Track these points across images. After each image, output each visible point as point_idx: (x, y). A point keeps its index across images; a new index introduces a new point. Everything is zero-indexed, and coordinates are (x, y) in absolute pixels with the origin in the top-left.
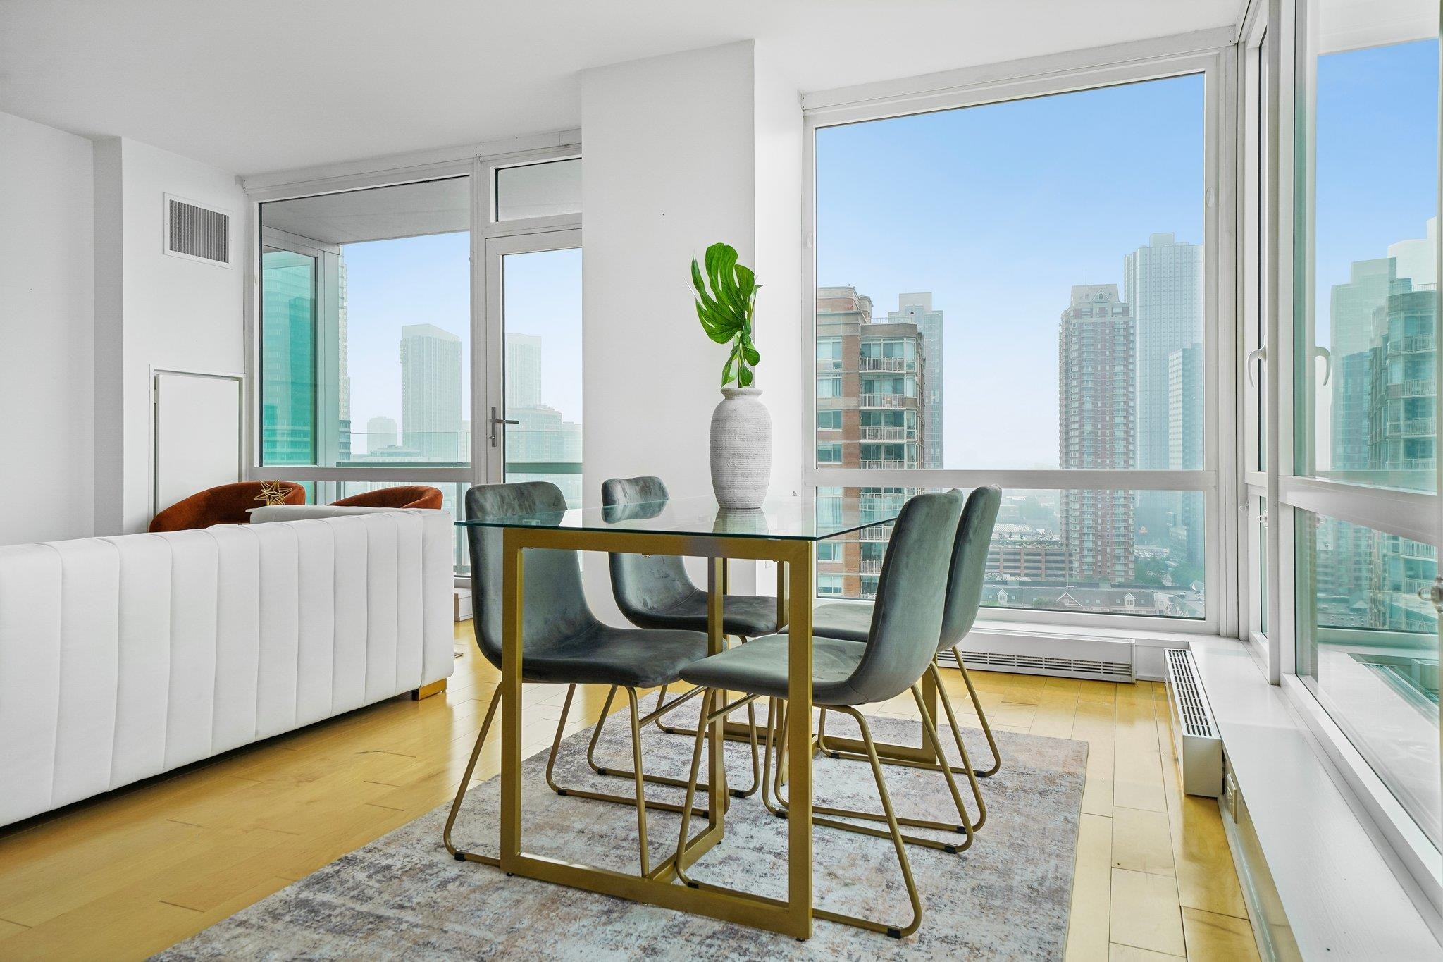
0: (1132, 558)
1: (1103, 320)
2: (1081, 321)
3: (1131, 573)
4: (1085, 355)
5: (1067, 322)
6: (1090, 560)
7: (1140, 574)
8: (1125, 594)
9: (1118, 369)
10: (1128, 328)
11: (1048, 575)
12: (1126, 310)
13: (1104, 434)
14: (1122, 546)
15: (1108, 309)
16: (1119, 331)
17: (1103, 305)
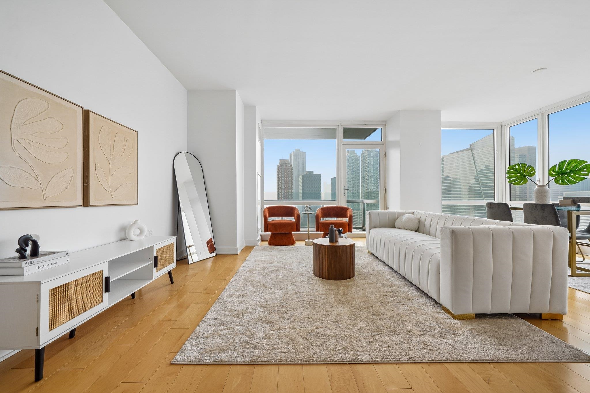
2: (282, 167)
4: (282, 175)
9: (289, 179)
12: (291, 166)
16: (290, 170)
17: (286, 164)
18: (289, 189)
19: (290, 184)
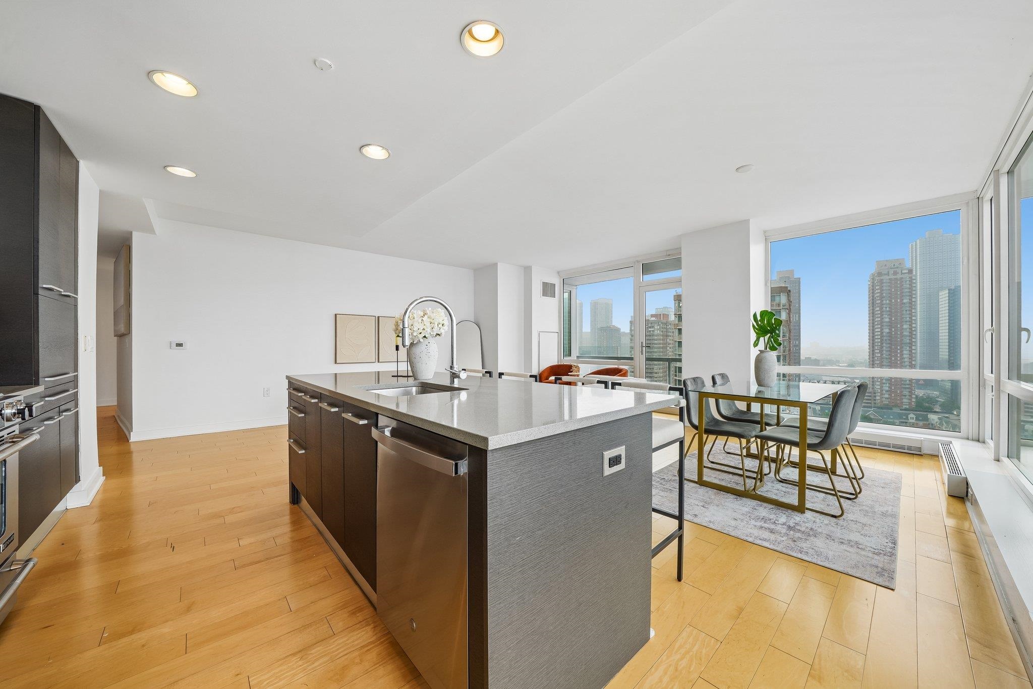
0: (914, 396)
1: (895, 277)
2: (882, 278)
3: (913, 404)
4: (884, 294)
5: (873, 279)
6: (887, 396)
7: (919, 404)
8: (909, 414)
9: (905, 301)
10: (912, 280)
12: (910, 271)
13: (896, 333)
14: (908, 390)
15: (899, 271)
16: (906, 281)
17: (895, 269)
18: (904, 323)
19: (908, 312)
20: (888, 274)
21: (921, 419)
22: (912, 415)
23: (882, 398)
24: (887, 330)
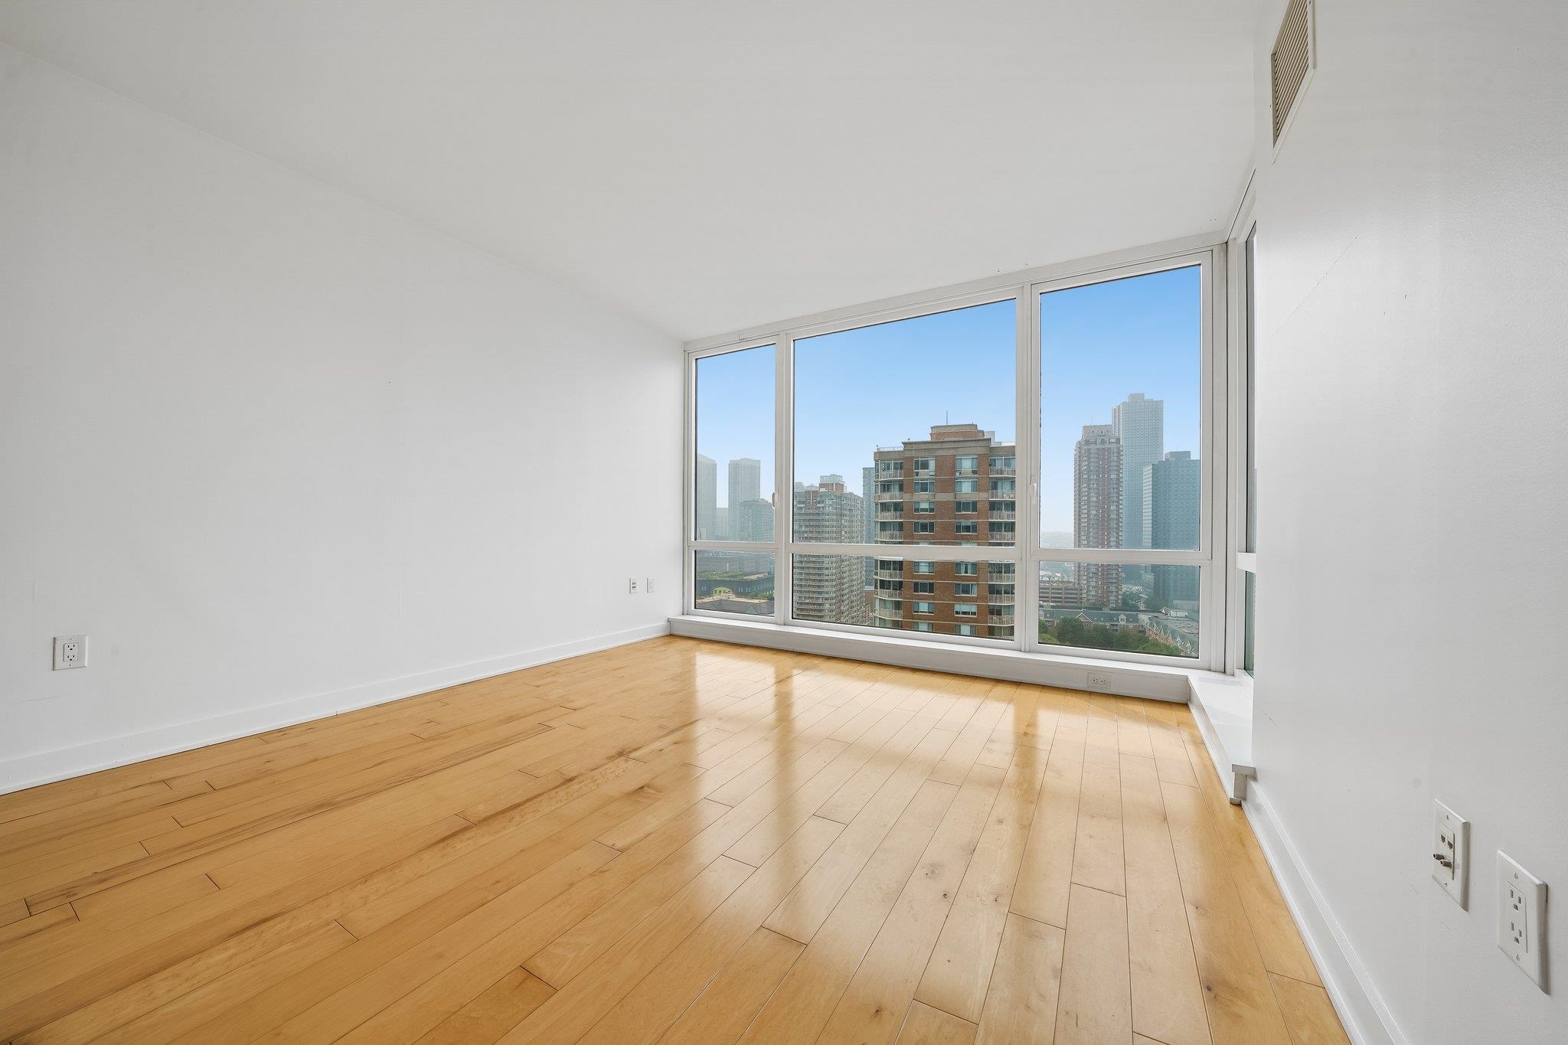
0: (1120, 593)
1: (1103, 446)
2: (1089, 447)
3: (1119, 601)
5: (1080, 448)
6: (1093, 593)
7: (1125, 602)
8: (1120, 614)
10: (1119, 452)
11: (1066, 602)
12: (1118, 440)
13: (1103, 516)
14: (1114, 585)
15: (1106, 439)
18: (1111, 503)
19: (1115, 490)
20: (1096, 443)
21: (1131, 620)
22: (1122, 616)
23: (1088, 595)
24: (1094, 512)
